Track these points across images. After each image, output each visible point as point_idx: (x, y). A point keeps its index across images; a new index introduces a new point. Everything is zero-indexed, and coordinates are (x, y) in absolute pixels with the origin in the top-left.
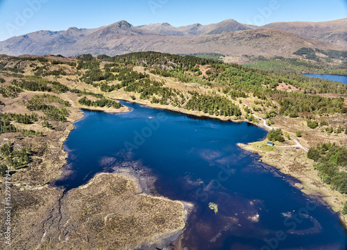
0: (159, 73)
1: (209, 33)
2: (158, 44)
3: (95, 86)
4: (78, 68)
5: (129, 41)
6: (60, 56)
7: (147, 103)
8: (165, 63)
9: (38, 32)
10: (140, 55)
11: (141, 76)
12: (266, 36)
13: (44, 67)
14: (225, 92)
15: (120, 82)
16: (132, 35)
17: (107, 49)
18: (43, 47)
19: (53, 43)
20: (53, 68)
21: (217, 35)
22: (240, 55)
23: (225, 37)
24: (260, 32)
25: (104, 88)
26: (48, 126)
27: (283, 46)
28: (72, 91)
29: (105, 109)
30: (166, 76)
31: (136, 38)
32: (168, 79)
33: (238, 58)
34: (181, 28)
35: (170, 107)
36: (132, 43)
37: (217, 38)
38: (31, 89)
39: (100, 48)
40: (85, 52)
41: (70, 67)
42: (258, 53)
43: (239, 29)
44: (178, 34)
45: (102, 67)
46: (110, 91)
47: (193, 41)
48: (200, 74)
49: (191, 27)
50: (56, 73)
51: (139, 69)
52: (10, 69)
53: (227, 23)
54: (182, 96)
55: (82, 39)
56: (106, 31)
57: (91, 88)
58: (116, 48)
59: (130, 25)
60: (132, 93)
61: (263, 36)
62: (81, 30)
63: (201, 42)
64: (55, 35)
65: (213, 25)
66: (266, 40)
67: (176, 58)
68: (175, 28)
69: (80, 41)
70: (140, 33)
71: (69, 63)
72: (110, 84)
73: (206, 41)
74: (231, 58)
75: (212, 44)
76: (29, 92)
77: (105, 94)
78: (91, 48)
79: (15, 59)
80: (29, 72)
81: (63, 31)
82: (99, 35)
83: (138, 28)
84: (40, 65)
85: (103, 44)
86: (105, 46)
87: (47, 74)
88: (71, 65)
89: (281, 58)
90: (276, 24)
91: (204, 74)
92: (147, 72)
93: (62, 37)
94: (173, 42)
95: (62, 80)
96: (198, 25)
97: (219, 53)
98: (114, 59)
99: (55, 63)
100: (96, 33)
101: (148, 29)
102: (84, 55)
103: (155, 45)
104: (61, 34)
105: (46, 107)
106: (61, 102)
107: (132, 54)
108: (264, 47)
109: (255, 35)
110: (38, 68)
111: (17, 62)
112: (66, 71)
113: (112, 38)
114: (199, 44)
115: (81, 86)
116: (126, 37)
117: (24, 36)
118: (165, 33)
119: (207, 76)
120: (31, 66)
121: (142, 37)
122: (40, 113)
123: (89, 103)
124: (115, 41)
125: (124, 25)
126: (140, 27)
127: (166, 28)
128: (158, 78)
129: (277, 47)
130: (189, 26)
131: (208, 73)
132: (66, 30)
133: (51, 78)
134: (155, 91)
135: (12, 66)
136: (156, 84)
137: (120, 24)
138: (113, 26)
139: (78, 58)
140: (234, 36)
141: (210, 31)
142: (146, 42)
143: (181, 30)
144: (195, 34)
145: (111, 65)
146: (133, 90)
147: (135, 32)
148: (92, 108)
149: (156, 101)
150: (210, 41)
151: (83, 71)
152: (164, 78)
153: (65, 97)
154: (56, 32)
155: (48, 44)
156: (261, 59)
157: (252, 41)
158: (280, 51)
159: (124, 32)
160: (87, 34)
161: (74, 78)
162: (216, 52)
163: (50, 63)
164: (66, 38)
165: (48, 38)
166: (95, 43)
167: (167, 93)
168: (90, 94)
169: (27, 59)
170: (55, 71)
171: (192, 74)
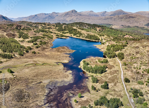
0: (80, 29)
1: (110, 16)
2: (87, 20)
3: (61, 32)
4: (56, 27)
5: (75, 18)
6: (49, 23)
7: (75, 37)
8: (85, 26)
9: (40, 14)
10: (77, 23)
11: (75, 30)
12: (133, 17)
13: (45, 26)
14: (98, 35)
15: (68, 31)
16: (77, 16)
17: (67, 21)
18: (42, 20)
19: (46, 18)
20: (48, 27)
21: (112, 17)
22: (120, 25)
23: (115, 17)
24: (131, 16)
25: (63, 33)
26: (48, 39)
27: (140, 22)
28: (54, 33)
29: (63, 37)
30: (82, 30)
31: (78, 17)
32: (83, 31)
33: (119, 26)
34: (98, 13)
35: (81, 38)
36: (76, 19)
37: (112, 18)
38: (42, 32)
39: (64, 21)
40: (58, 22)
41: (53, 27)
42: (127, 25)
43: (123, 14)
44: (96, 15)
45: (63, 27)
46: (65, 34)
47: (101, 19)
48: (97, 30)
49: (102, 13)
50: (49, 28)
51: (75, 28)
52: (34, 26)
53: (118, 11)
54: (85, 35)
55: (57, 17)
56: (67, 14)
57: (59, 33)
58: (70, 21)
59: (76, 12)
60: (71, 34)
61: (132, 17)
62: (57, 13)
63: (105, 19)
64: (47, 15)
65: (112, 12)
66: (133, 19)
67: (89, 25)
68: (95, 13)
69: (56, 18)
70: (80, 15)
71: (53, 25)
72: (65, 32)
73: (107, 19)
74: (116, 26)
75: (109, 20)
76: (42, 33)
77: (63, 34)
78: (60, 20)
79: (35, 23)
80: (40, 27)
81: (50, 14)
82: (64, 15)
83: (80, 13)
84: (44, 25)
85: (65, 19)
86: (66, 20)
87: (46, 29)
88: (53, 26)
89: (137, 27)
90: (141, 12)
91: (98, 30)
92: (77, 29)
93: (49, 16)
94: (93, 19)
95: (51, 30)
96: (106, 12)
97: (111, 24)
98: (68, 24)
99: (48, 25)
100: (63, 14)
101: (84, 13)
102: (58, 23)
103: (86, 20)
104: (49, 15)
105: (47, 36)
106: (51, 35)
107: (74, 23)
108: (132, 22)
109: (128, 17)
110: (43, 26)
111: (36, 24)
112: (52, 28)
113: (69, 17)
114: (104, 20)
115: (57, 32)
116: (74, 17)
117: (36, 15)
118: (91, 15)
119: (99, 31)
120: (41, 26)
121: (81, 17)
122: (46, 37)
123: (58, 36)
124: (70, 18)
125: (74, 12)
126: (81, 12)
127: (92, 13)
128: (80, 30)
129: (137, 22)
130: (101, 12)
131: (99, 30)
132: (51, 13)
133: (47, 29)
134: (78, 34)
135: (35, 26)
136: (78, 32)
137: (72, 11)
138: (69, 12)
139: (56, 24)
140: (119, 17)
141: (111, 14)
142: (82, 19)
143: (98, 14)
144: (104, 15)
145: (66, 26)
146: (72, 33)
147: (78, 14)
148: (59, 37)
149: (77, 36)
150: (109, 19)
151: (57, 28)
152: (81, 30)
153: (52, 34)
154: (47, 14)
155: (44, 19)
156: (129, 27)
157: (127, 19)
158: (138, 24)
159: (74, 14)
160: (59, 15)
161: (54, 30)
162: (110, 24)
163: (47, 25)
164: (51, 16)
165: (44, 16)
166: (62, 18)
167: (81, 34)
168: (59, 34)
169: (39, 23)
170: (48, 28)
171: (94, 30)
